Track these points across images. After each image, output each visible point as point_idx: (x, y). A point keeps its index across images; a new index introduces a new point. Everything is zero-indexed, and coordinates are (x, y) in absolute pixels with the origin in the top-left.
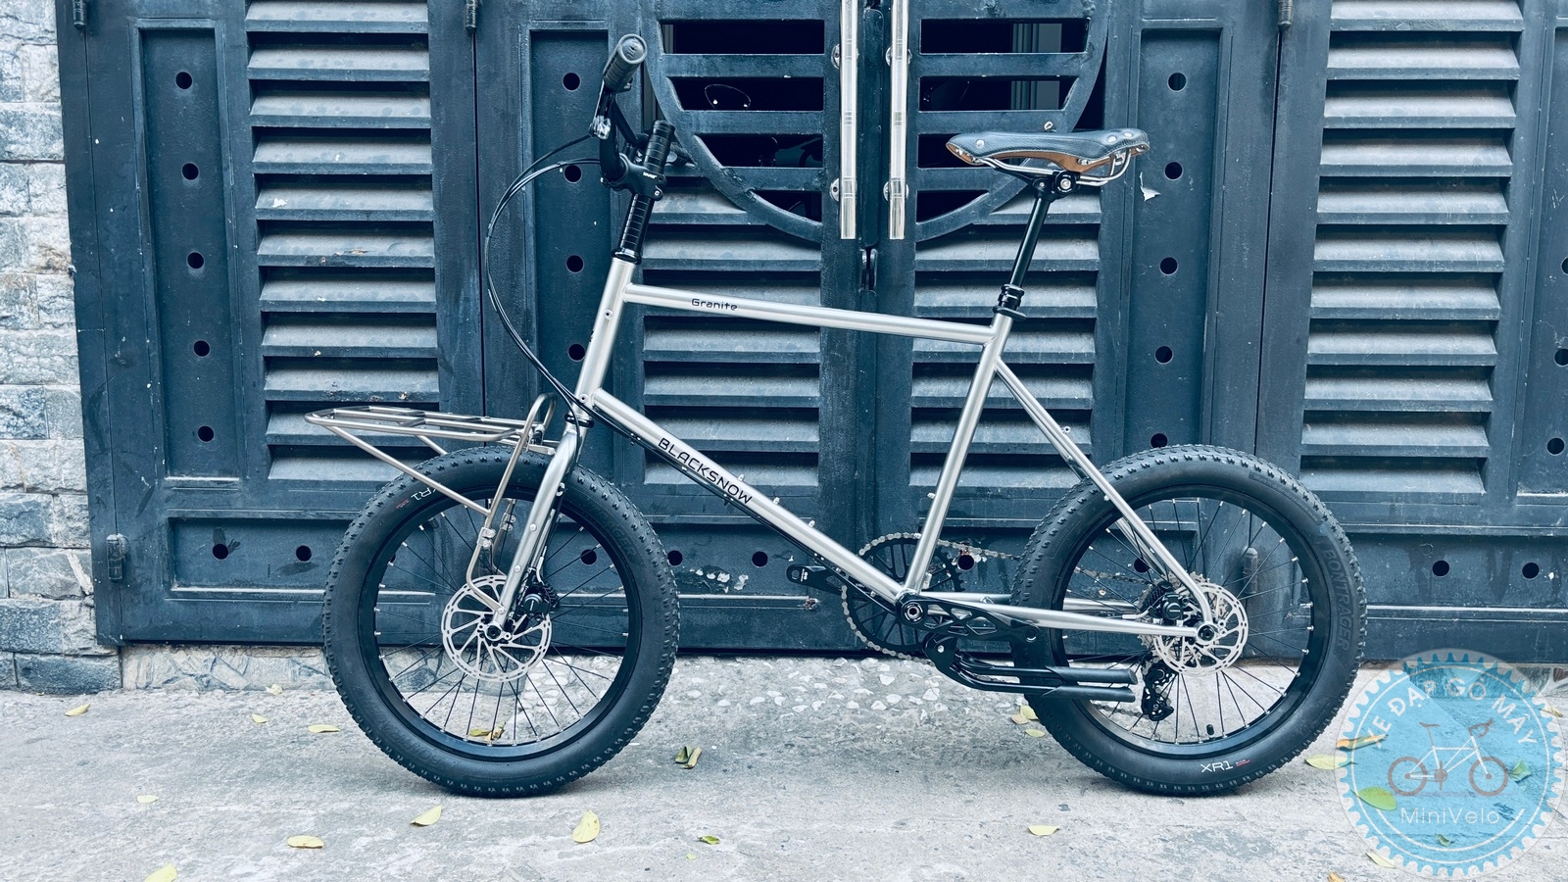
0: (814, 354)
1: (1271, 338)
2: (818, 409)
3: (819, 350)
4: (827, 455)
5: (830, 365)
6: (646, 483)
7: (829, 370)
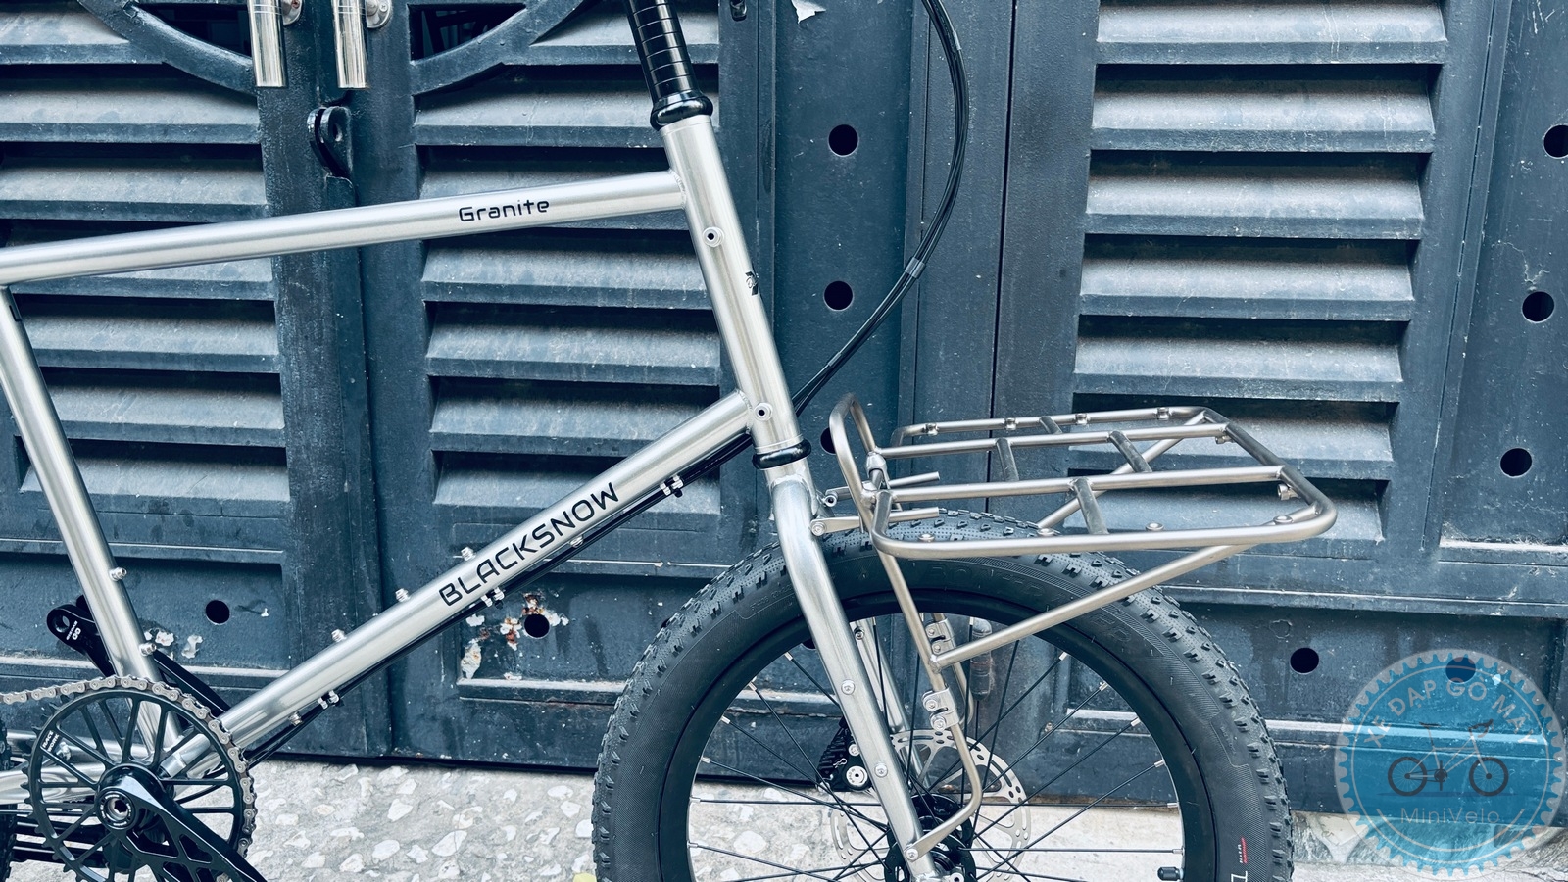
0: (263, 286)
1: (1016, 268)
2: (278, 376)
3: (271, 279)
4: (298, 451)
5: (290, 302)
6: (23, 488)
7: (289, 312)
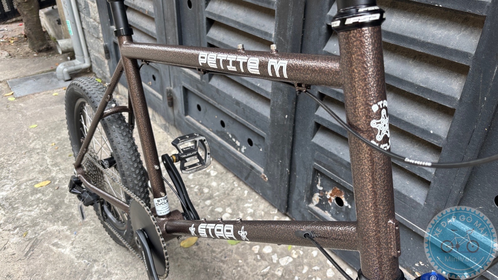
0: (271, 35)
4: (274, 102)
6: (210, 83)
